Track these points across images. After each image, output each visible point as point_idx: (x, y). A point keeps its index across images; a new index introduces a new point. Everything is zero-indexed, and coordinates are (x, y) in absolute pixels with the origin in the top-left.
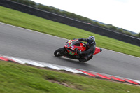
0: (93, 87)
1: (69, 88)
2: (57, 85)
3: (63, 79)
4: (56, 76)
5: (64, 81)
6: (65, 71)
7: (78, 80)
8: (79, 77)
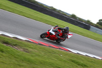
0: (36, 51)
1: (19, 50)
2: (9, 48)
3: (15, 43)
4: (9, 41)
5: (16, 45)
6: (16, 38)
7: (25, 45)
8: (26, 43)
